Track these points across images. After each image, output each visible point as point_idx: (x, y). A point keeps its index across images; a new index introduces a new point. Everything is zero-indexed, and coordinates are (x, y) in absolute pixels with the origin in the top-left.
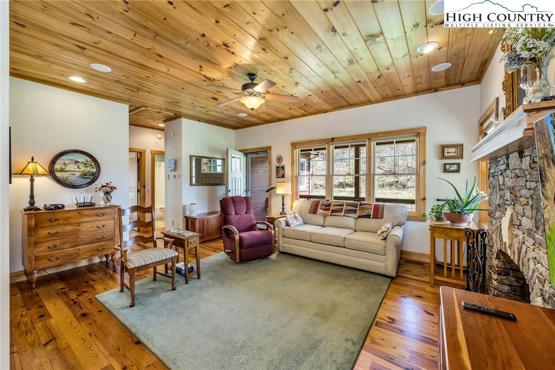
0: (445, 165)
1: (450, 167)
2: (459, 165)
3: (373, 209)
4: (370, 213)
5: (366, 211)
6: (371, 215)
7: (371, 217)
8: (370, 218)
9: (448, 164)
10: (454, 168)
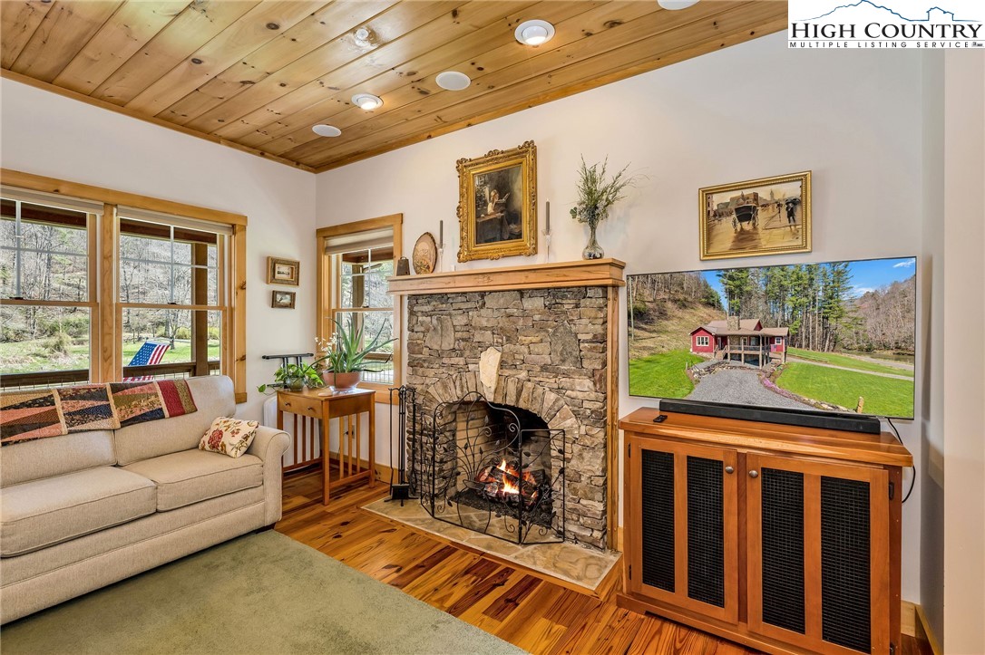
0: (274, 293)
1: (281, 299)
2: (293, 295)
3: (160, 393)
4: (156, 407)
5: (143, 403)
6: (161, 409)
7: (166, 413)
8: (163, 417)
9: (280, 292)
10: (287, 300)
